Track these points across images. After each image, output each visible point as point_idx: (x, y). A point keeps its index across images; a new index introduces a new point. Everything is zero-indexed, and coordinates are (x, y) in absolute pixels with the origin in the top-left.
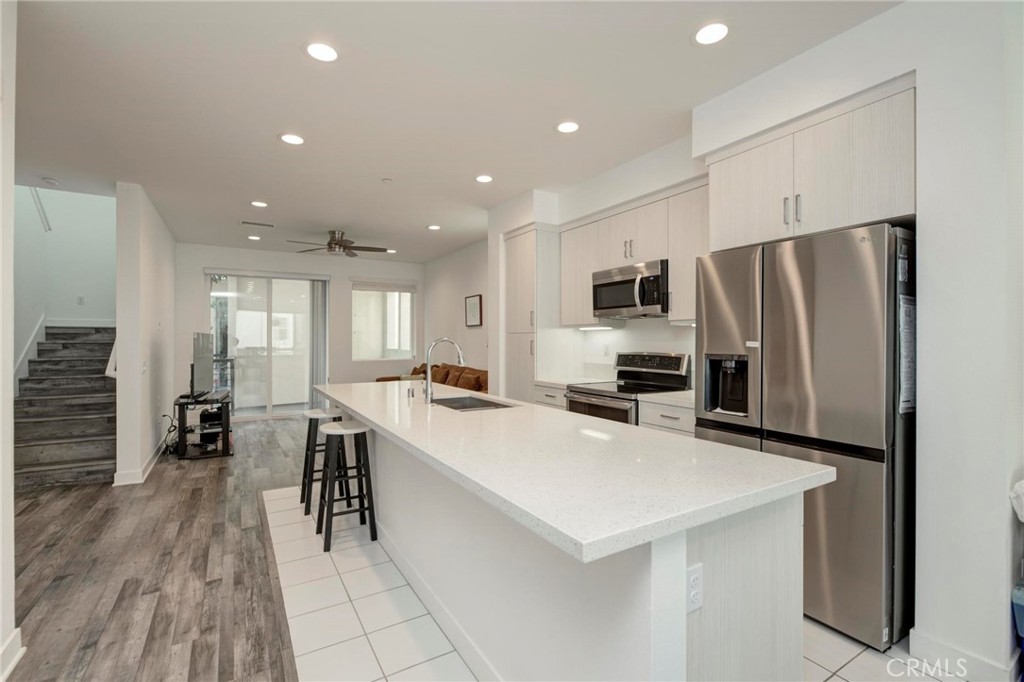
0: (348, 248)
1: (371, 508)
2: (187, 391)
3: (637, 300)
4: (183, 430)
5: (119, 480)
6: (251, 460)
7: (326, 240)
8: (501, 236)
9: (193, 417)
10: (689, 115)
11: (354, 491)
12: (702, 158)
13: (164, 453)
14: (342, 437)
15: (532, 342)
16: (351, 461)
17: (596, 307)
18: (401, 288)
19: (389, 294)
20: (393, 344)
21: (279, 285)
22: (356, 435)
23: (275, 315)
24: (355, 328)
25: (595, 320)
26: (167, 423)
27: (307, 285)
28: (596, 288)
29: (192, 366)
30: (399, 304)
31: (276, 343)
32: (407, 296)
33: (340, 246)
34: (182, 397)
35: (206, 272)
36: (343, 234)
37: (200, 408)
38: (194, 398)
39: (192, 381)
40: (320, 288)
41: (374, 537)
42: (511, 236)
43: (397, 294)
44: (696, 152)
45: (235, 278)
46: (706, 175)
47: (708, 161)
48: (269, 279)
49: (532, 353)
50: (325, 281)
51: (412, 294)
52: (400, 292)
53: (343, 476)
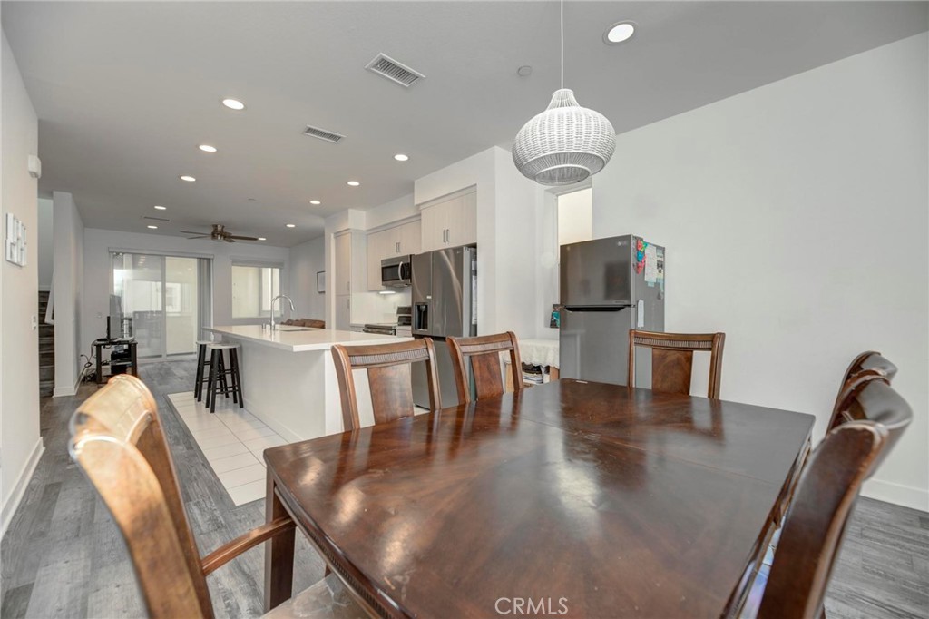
0: (228, 237)
1: (240, 390)
2: (105, 336)
3: (400, 277)
4: (100, 363)
5: (56, 394)
6: (155, 382)
7: (210, 231)
8: (332, 235)
9: (107, 353)
10: (413, 184)
11: (229, 383)
12: (419, 205)
13: (83, 381)
14: (221, 350)
15: (349, 300)
16: (227, 366)
17: (383, 280)
18: (272, 265)
19: (264, 270)
20: (267, 307)
21: (171, 262)
22: (230, 349)
23: (168, 285)
24: (234, 294)
25: (383, 288)
26: (84, 361)
27: (194, 262)
28: (383, 268)
29: (109, 318)
30: (271, 277)
31: (169, 309)
32: (277, 271)
33: (221, 236)
34: (98, 340)
35: (111, 250)
36: (223, 227)
37: (112, 349)
38: (109, 341)
39: (108, 329)
40: (205, 265)
41: (242, 406)
42: (338, 235)
43: (270, 269)
44: (416, 203)
45: (131, 255)
46: (420, 215)
47: (422, 207)
48: (163, 257)
49: (349, 307)
50: (210, 259)
51: (281, 269)
52: (272, 268)
53: (222, 379)
